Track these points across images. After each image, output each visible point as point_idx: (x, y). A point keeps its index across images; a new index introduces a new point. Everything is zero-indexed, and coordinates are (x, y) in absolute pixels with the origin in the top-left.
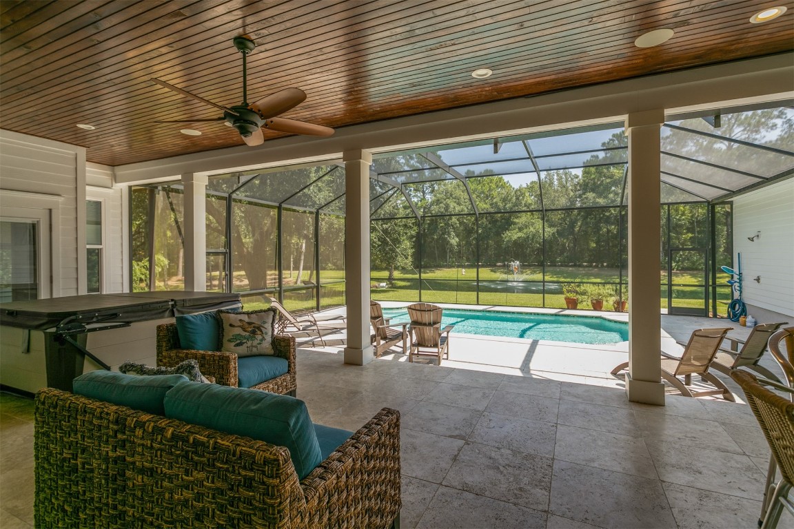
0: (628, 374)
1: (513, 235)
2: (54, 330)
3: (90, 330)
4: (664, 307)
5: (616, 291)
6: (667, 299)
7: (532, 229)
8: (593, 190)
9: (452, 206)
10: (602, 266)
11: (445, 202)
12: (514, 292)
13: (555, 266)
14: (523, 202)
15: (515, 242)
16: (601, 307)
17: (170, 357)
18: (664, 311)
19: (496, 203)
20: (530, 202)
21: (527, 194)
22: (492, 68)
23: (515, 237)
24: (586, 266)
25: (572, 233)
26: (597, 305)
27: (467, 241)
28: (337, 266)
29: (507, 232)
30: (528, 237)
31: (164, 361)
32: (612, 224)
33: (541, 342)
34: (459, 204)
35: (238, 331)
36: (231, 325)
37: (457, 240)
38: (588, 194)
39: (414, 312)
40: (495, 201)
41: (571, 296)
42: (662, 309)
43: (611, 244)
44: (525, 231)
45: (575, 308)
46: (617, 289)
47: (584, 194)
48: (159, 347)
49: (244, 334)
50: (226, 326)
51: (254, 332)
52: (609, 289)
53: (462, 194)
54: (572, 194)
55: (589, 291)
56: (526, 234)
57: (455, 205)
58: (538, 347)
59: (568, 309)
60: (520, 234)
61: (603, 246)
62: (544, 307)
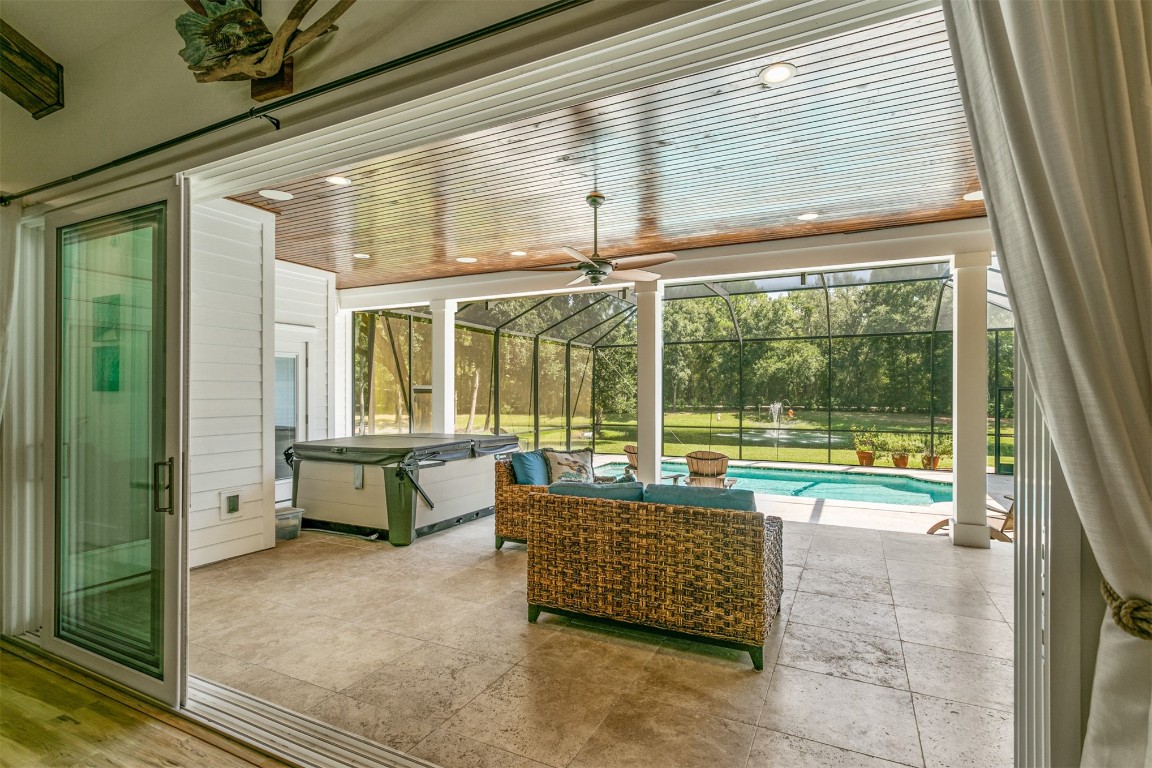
0: (953, 520)
2: (395, 465)
3: (423, 467)
4: (990, 466)
5: (926, 443)
6: (993, 457)
7: (797, 357)
8: (886, 302)
9: (681, 324)
10: (899, 411)
11: (671, 318)
12: (773, 446)
14: (784, 319)
15: (773, 376)
16: (906, 464)
17: (512, 491)
18: (991, 469)
19: (745, 320)
20: (794, 318)
21: (790, 307)
22: (820, 212)
23: (772, 369)
24: (876, 412)
25: (855, 363)
26: (901, 462)
27: (702, 375)
28: (516, 408)
29: (762, 362)
30: (791, 370)
31: (505, 495)
32: (914, 351)
33: (828, 502)
34: (692, 320)
35: (566, 469)
36: (559, 463)
37: (689, 372)
38: (880, 308)
39: (694, 461)
40: (743, 316)
41: (866, 449)
42: (987, 468)
43: (912, 380)
44: (787, 360)
45: (870, 464)
46: (926, 440)
47: (873, 307)
48: (499, 482)
49: (572, 472)
50: (553, 464)
51: (580, 471)
52: (916, 441)
53: (696, 306)
54: (855, 307)
55: (890, 442)
56: (789, 364)
57: (687, 322)
58: (824, 509)
59: (862, 465)
60: (780, 365)
61: (899, 383)
62: (829, 463)
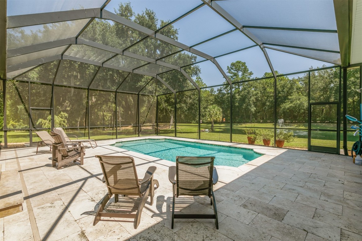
1: (287, 105)
7: (298, 102)
13: (316, 122)
15: (288, 109)
29: (284, 104)
30: (296, 106)
37: (255, 109)
56: (294, 104)
60: (291, 105)
62: (231, 142)
